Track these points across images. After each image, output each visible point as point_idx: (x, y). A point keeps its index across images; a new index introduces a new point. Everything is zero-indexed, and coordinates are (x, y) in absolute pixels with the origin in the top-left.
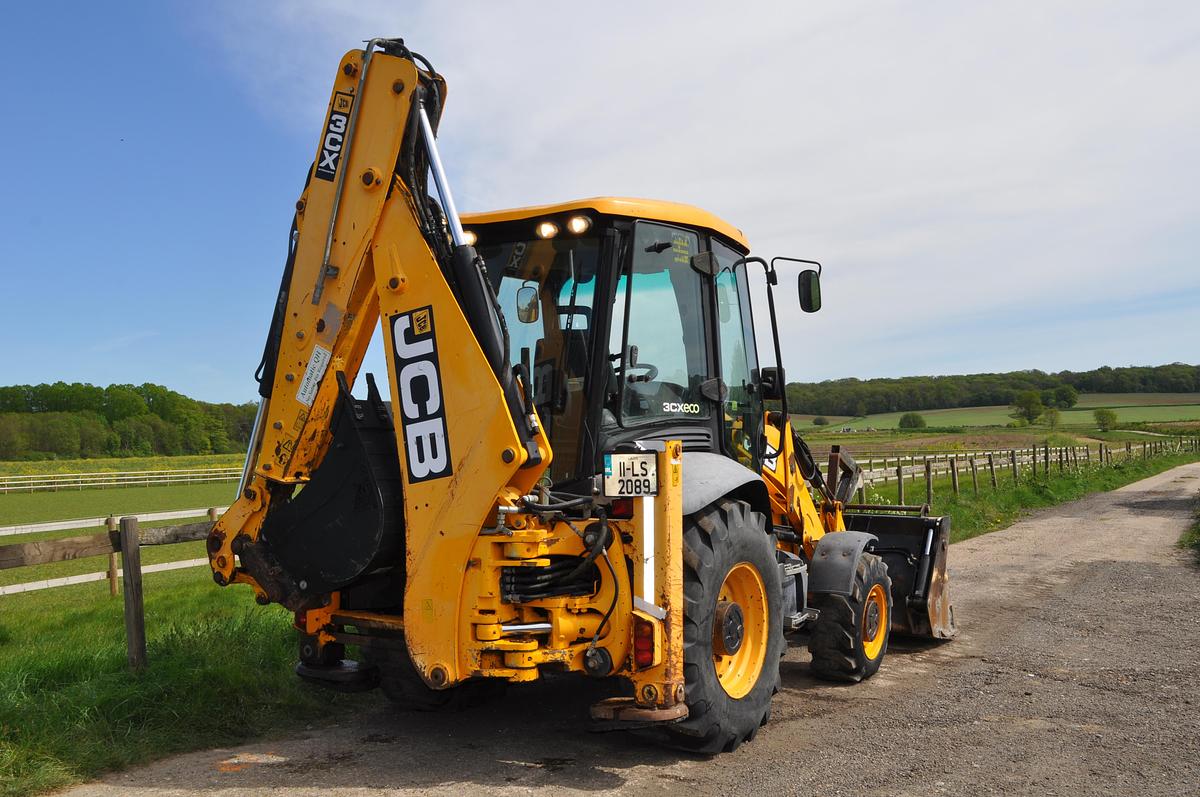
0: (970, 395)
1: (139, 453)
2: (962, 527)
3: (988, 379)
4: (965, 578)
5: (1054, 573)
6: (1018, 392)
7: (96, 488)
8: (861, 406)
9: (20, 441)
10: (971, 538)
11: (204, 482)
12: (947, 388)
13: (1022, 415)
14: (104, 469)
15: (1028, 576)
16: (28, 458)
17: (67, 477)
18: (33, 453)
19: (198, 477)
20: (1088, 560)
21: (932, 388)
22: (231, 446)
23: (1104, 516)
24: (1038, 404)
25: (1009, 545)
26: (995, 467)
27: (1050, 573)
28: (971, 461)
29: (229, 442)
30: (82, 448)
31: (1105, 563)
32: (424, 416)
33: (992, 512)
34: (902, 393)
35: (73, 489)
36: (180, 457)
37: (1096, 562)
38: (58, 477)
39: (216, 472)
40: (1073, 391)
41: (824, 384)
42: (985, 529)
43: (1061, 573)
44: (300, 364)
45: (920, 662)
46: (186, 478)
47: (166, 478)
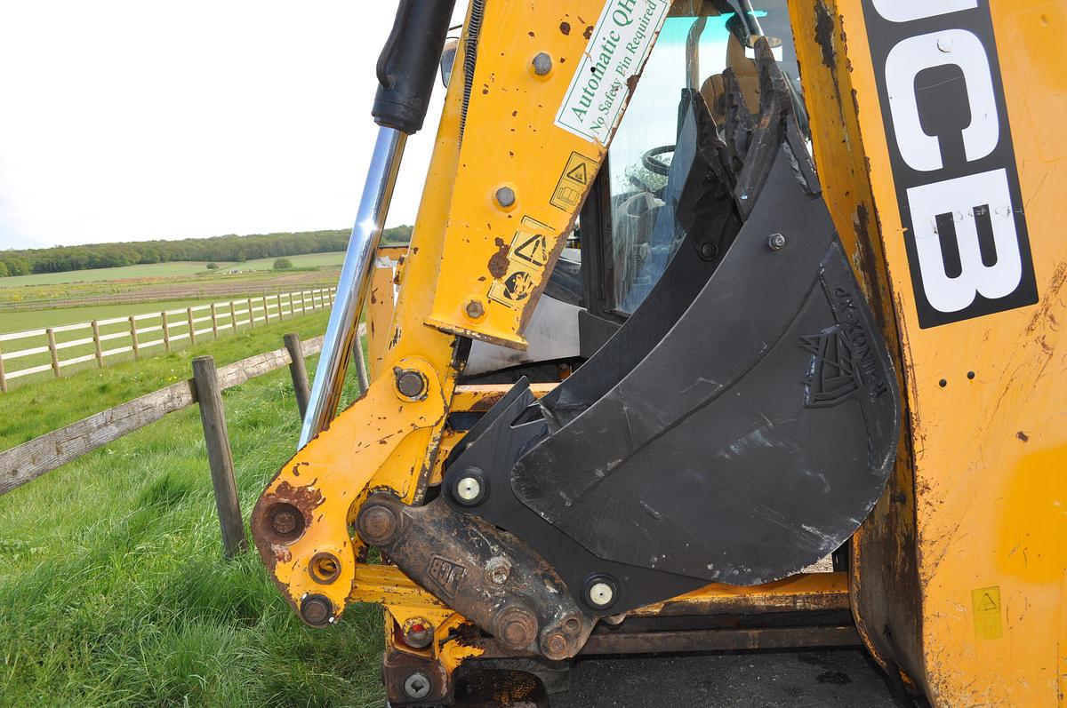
8: (241, 254)
32: (955, 165)
34: (270, 244)
44: (565, 28)
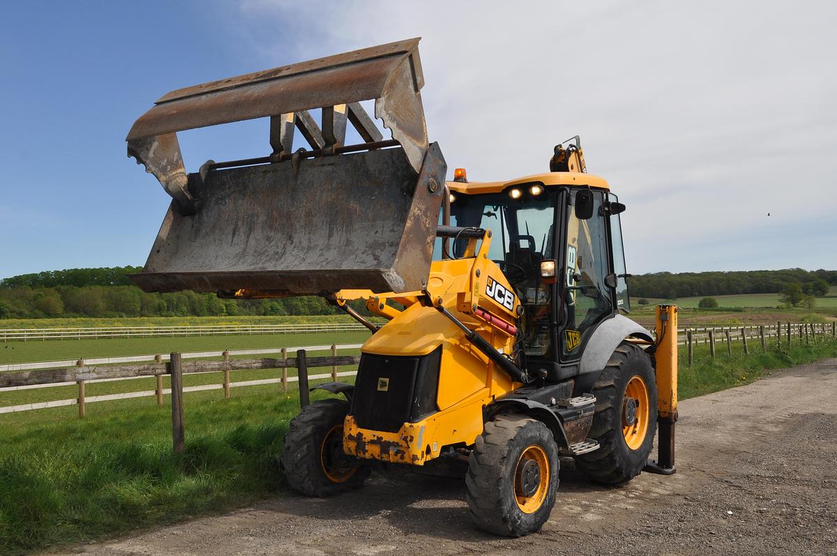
0: (751, 285)
1: (179, 314)
2: (713, 383)
3: (764, 274)
4: (698, 424)
5: (772, 422)
6: (785, 284)
7: (138, 337)
8: (672, 291)
9: (102, 305)
10: (718, 391)
11: (210, 335)
12: (735, 280)
13: (787, 300)
14: (148, 324)
15: (750, 424)
16: (106, 316)
17: (119, 329)
18: (109, 313)
19: (207, 331)
20: (802, 413)
21: (724, 280)
22: (239, 311)
23: (826, 377)
24: (799, 292)
25: (746, 398)
26: (746, 338)
27: (768, 422)
28: (727, 333)
29: (238, 308)
30: (142, 310)
31: (816, 415)
33: (740, 372)
34: (702, 283)
35: (123, 337)
36: (204, 318)
37: (809, 414)
38: (113, 330)
39: (220, 328)
40: (826, 284)
41: (647, 276)
42: (732, 384)
43: (776, 423)
45: (632, 498)
46: (199, 331)
47: (185, 332)
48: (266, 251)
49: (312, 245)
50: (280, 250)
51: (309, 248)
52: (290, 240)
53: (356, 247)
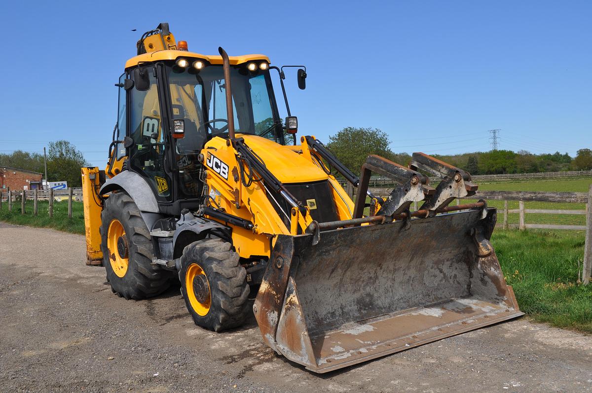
48: (361, 277)
49: (397, 267)
50: (372, 275)
51: (395, 270)
52: (379, 266)
53: (427, 265)
